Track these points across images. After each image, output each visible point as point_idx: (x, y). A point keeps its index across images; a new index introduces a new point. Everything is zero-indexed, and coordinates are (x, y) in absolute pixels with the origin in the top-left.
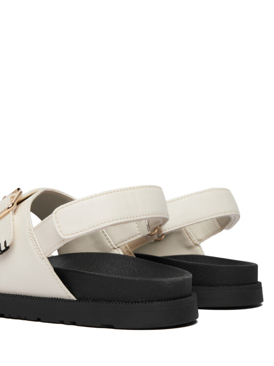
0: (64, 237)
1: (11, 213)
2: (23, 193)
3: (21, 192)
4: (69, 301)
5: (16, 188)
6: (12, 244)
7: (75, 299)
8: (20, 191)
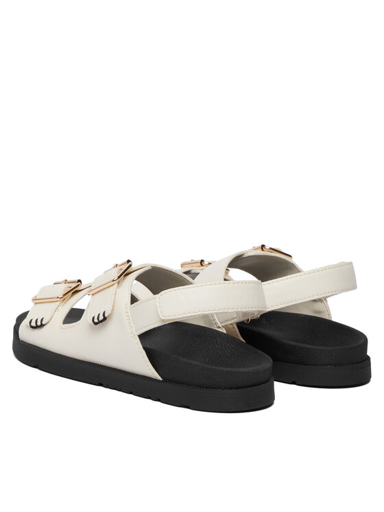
0: (163, 318)
1: (116, 285)
2: (132, 266)
3: (130, 266)
4: (156, 380)
5: (126, 260)
6: (110, 315)
7: (161, 379)
8: (130, 263)
